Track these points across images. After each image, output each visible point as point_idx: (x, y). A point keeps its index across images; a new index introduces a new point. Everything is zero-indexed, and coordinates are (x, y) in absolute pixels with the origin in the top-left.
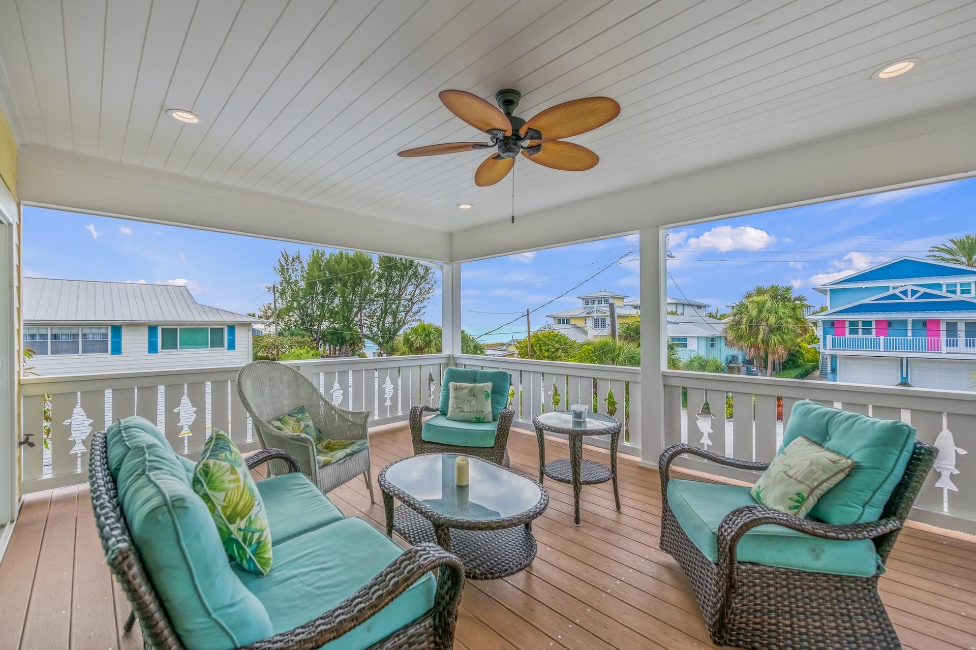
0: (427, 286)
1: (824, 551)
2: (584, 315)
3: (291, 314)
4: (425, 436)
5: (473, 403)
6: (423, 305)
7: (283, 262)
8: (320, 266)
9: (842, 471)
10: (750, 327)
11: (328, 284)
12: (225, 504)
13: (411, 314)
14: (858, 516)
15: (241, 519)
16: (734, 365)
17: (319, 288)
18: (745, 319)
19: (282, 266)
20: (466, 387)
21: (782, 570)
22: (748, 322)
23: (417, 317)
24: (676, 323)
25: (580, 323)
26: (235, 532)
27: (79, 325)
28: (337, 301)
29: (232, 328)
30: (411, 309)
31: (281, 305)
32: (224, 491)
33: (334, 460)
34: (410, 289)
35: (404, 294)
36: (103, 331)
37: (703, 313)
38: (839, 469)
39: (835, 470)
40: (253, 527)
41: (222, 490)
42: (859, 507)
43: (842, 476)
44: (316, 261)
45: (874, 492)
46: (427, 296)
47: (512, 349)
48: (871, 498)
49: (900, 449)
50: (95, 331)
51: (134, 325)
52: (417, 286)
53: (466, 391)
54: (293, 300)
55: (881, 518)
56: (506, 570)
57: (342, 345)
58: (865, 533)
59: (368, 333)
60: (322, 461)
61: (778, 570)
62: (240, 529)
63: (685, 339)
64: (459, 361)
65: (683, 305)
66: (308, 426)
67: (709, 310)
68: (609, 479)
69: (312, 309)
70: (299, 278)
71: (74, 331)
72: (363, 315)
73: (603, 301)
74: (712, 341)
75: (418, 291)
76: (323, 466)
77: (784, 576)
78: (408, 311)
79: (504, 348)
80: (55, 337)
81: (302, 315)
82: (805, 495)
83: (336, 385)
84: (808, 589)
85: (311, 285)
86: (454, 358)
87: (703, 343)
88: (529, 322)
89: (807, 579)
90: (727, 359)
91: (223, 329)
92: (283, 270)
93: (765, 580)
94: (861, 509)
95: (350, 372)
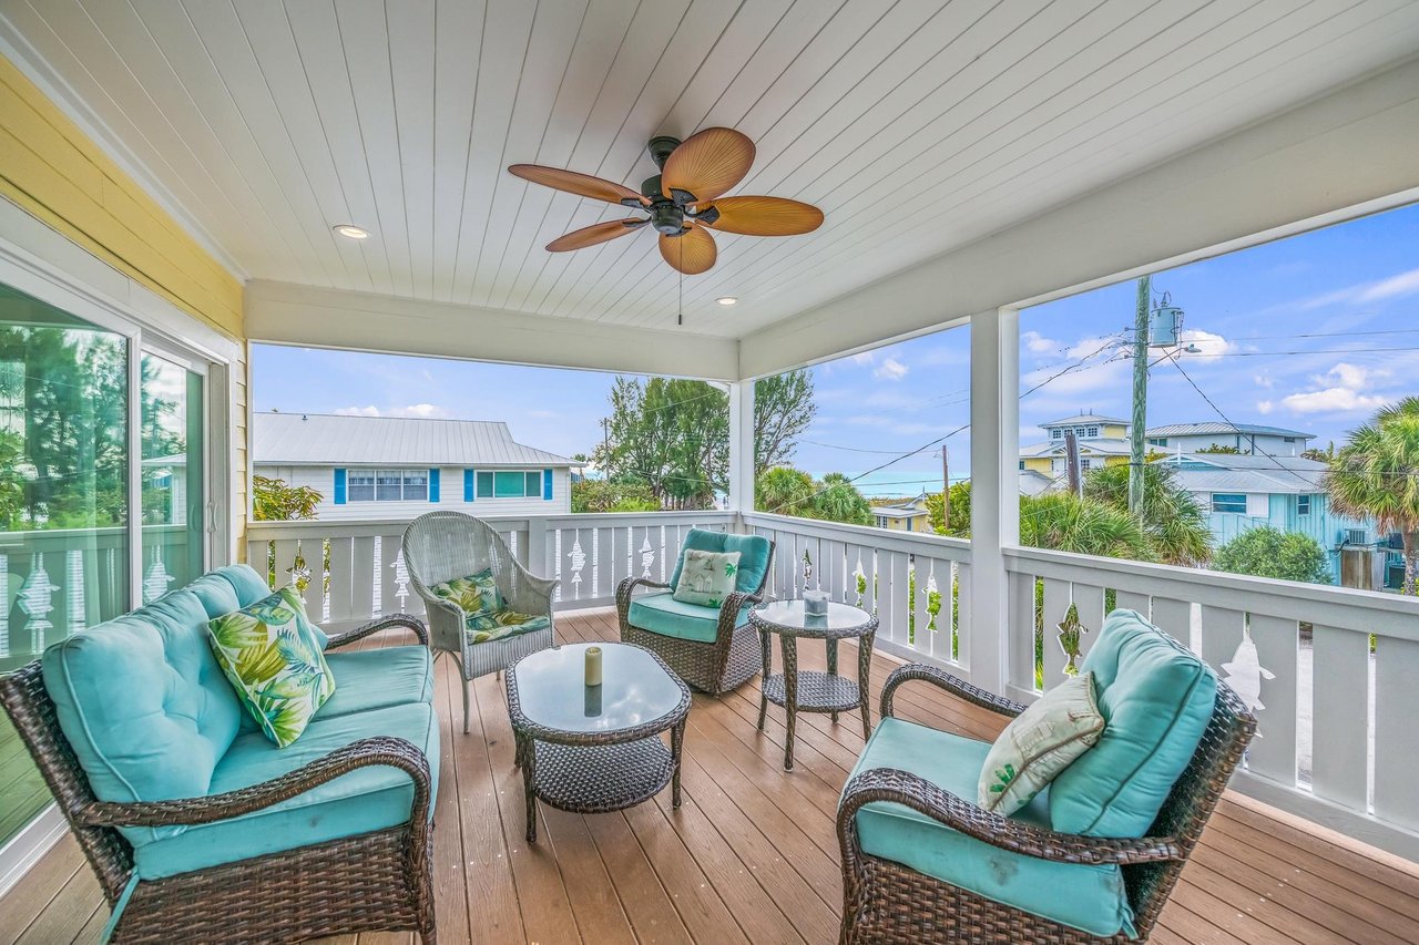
0: (798, 415)
1: (1016, 871)
2: (1050, 454)
3: (626, 455)
4: (632, 619)
5: (709, 579)
6: (790, 441)
7: (618, 390)
8: (660, 390)
9: (1080, 736)
10: (1386, 478)
11: (670, 414)
12: (239, 662)
13: (775, 454)
14: (1090, 823)
15: (260, 682)
16: (1357, 548)
17: (659, 421)
18: (1371, 463)
19: (616, 394)
20: (703, 557)
21: (952, 889)
22: (1381, 466)
23: (784, 459)
24: (1226, 469)
25: (1043, 468)
26: (251, 695)
27: (404, 468)
28: (680, 438)
29: (549, 472)
30: (775, 447)
31: (615, 444)
32: (239, 647)
33: (492, 637)
34: (775, 419)
35: (768, 426)
36: (423, 475)
37: (1295, 450)
38: (1076, 732)
39: (1070, 734)
40: (275, 692)
41: (236, 647)
42: (1095, 805)
43: (1078, 747)
44: (657, 384)
45: (1123, 783)
46: (799, 428)
47: (922, 508)
48: (1117, 793)
49: (1175, 709)
50: (415, 475)
51: (451, 468)
52: (784, 416)
53: (703, 562)
54: (629, 438)
55: (1148, 835)
56: (597, 804)
57: (686, 495)
58: (1087, 853)
59: (718, 480)
60: (474, 637)
61: (942, 886)
62: (257, 692)
63: (1243, 498)
64: (750, 522)
65: (1253, 436)
66: (486, 593)
67: (1310, 445)
68: (856, 707)
69: (651, 449)
70: (635, 408)
71: (397, 475)
72: (712, 455)
73: (1086, 431)
74: (1303, 503)
75: (785, 421)
76: (475, 643)
77: (952, 899)
78: (772, 451)
79: (910, 506)
80: (381, 480)
81: (639, 457)
82: (1016, 770)
83: (577, 546)
84: (992, 931)
85: (650, 417)
86: (742, 516)
87: (1281, 506)
88: (946, 467)
89: (994, 914)
90: (1339, 536)
91: (539, 474)
92: (617, 399)
93: (917, 897)
94: (1100, 809)
95: (595, 531)
